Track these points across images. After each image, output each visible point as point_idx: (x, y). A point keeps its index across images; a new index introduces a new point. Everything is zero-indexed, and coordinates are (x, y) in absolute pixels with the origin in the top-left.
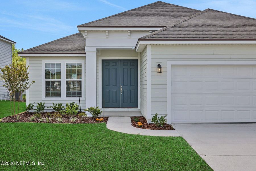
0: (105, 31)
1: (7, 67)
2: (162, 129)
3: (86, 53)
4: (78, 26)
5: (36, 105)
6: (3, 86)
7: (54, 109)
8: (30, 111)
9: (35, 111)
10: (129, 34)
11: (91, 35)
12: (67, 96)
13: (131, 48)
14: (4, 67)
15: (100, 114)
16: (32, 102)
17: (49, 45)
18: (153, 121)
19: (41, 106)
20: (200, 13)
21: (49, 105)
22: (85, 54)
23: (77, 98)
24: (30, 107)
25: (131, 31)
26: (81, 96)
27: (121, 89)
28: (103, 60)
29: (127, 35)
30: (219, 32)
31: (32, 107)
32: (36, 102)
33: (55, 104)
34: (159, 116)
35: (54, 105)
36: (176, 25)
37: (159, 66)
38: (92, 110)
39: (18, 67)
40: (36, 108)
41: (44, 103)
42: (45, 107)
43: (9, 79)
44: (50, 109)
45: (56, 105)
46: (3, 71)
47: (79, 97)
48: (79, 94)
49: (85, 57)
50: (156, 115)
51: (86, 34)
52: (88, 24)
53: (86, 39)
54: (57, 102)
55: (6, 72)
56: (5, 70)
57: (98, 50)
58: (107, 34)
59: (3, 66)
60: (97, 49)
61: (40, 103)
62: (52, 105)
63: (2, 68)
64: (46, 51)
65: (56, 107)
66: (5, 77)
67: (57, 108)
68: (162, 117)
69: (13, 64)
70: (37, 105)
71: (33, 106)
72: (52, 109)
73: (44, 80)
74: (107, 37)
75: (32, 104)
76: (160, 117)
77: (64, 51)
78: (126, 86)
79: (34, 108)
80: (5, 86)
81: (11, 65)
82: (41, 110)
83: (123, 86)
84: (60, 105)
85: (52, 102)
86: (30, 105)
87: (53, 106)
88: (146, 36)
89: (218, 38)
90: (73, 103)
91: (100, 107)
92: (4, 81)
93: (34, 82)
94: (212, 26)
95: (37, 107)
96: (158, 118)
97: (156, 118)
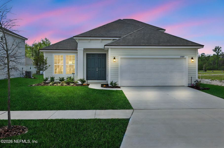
0: (88, 39)
2: (114, 88)
4: (74, 37)
7: (60, 80)
8: (47, 82)
10: (101, 41)
11: (81, 41)
13: (102, 48)
17: (56, 45)
18: (111, 85)
21: (57, 78)
22: (77, 50)
24: (47, 79)
25: (102, 39)
26: (75, 74)
27: (97, 70)
28: (87, 54)
29: (99, 41)
32: (50, 77)
34: (114, 82)
35: (60, 78)
40: (50, 80)
41: (54, 77)
42: (55, 79)
44: (58, 80)
49: (77, 52)
50: (112, 82)
51: (78, 41)
52: (79, 35)
53: (78, 43)
57: (84, 49)
58: (89, 41)
61: (52, 77)
64: (55, 49)
67: (62, 80)
68: (115, 83)
73: (54, 65)
74: (89, 42)
77: (65, 49)
78: (100, 68)
79: (48, 80)
84: (63, 78)
86: (46, 78)
91: (85, 79)
93: (50, 66)
97: (112, 83)
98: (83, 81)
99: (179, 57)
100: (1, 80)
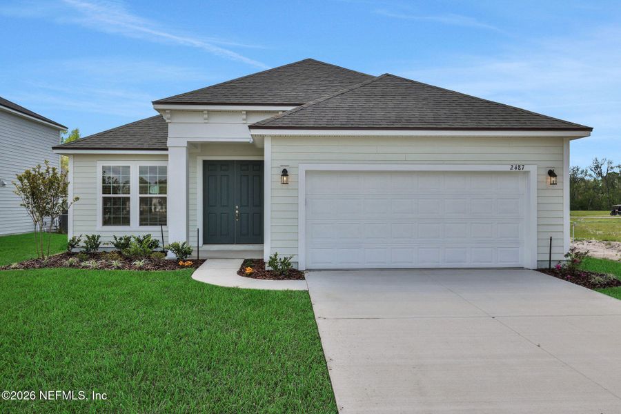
0: (202, 111)
1: (28, 173)
2: (283, 279)
3: (169, 149)
4: (155, 103)
5: (84, 239)
6: (21, 205)
7: (116, 246)
8: (74, 250)
9: (82, 249)
10: (245, 117)
11: (177, 119)
12: (141, 224)
14: (22, 173)
15: (190, 254)
16: (77, 235)
17: (111, 134)
18: (270, 266)
19: (93, 242)
20: (368, 81)
21: (106, 240)
22: (167, 150)
23: (158, 228)
25: (248, 112)
26: (166, 225)
27: (237, 212)
28: (205, 162)
29: (239, 118)
30: (389, 115)
31: (77, 243)
32: (84, 235)
33: (118, 238)
34: (281, 257)
35: (116, 239)
36: (320, 103)
37: (285, 173)
38: (177, 249)
39: (48, 171)
40: (85, 245)
41: (99, 236)
42: (100, 243)
43: (33, 194)
44: (110, 246)
45: (121, 239)
46: (20, 179)
47: (161, 225)
48: (161, 220)
49: (167, 155)
50: (276, 255)
51: (169, 116)
52: (172, 98)
53: (169, 125)
54: (122, 235)
55: (26, 181)
56: (25, 178)
58: (206, 116)
59: (21, 171)
60: (188, 142)
61: (90, 236)
62: (113, 240)
63: (20, 174)
64: (103, 145)
65: (120, 243)
66: (24, 190)
67: (122, 244)
68: (285, 259)
69: (39, 167)
70: (87, 239)
71: (79, 241)
72: (113, 246)
73: (100, 196)
74: (206, 121)
75: (77, 238)
76: (283, 260)
77: (135, 145)
78: (245, 206)
79: (80, 244)
80: (25, 206)
81: (34, 170)
82: (93, 249)
83: (241, 206)
84: (128, 239)
85: (112, 234)
86: (73, 240)
87: (115, 242)
88: (262, 121)
89: (383, 126)
90: (149, 236)
92: (23, 196)
93: (77, 199)
94: (381, 105)
95: (85, 242)
96: (278, 260)
97: (276, 260)
98: (182, 252)
99: (507, 168)
100: (2, 237)
